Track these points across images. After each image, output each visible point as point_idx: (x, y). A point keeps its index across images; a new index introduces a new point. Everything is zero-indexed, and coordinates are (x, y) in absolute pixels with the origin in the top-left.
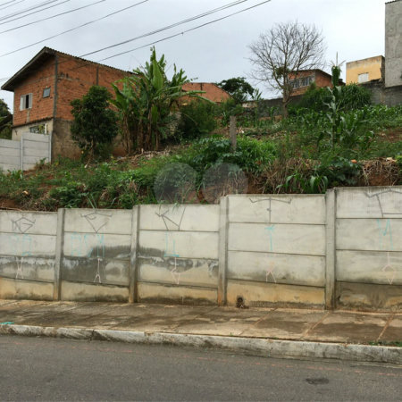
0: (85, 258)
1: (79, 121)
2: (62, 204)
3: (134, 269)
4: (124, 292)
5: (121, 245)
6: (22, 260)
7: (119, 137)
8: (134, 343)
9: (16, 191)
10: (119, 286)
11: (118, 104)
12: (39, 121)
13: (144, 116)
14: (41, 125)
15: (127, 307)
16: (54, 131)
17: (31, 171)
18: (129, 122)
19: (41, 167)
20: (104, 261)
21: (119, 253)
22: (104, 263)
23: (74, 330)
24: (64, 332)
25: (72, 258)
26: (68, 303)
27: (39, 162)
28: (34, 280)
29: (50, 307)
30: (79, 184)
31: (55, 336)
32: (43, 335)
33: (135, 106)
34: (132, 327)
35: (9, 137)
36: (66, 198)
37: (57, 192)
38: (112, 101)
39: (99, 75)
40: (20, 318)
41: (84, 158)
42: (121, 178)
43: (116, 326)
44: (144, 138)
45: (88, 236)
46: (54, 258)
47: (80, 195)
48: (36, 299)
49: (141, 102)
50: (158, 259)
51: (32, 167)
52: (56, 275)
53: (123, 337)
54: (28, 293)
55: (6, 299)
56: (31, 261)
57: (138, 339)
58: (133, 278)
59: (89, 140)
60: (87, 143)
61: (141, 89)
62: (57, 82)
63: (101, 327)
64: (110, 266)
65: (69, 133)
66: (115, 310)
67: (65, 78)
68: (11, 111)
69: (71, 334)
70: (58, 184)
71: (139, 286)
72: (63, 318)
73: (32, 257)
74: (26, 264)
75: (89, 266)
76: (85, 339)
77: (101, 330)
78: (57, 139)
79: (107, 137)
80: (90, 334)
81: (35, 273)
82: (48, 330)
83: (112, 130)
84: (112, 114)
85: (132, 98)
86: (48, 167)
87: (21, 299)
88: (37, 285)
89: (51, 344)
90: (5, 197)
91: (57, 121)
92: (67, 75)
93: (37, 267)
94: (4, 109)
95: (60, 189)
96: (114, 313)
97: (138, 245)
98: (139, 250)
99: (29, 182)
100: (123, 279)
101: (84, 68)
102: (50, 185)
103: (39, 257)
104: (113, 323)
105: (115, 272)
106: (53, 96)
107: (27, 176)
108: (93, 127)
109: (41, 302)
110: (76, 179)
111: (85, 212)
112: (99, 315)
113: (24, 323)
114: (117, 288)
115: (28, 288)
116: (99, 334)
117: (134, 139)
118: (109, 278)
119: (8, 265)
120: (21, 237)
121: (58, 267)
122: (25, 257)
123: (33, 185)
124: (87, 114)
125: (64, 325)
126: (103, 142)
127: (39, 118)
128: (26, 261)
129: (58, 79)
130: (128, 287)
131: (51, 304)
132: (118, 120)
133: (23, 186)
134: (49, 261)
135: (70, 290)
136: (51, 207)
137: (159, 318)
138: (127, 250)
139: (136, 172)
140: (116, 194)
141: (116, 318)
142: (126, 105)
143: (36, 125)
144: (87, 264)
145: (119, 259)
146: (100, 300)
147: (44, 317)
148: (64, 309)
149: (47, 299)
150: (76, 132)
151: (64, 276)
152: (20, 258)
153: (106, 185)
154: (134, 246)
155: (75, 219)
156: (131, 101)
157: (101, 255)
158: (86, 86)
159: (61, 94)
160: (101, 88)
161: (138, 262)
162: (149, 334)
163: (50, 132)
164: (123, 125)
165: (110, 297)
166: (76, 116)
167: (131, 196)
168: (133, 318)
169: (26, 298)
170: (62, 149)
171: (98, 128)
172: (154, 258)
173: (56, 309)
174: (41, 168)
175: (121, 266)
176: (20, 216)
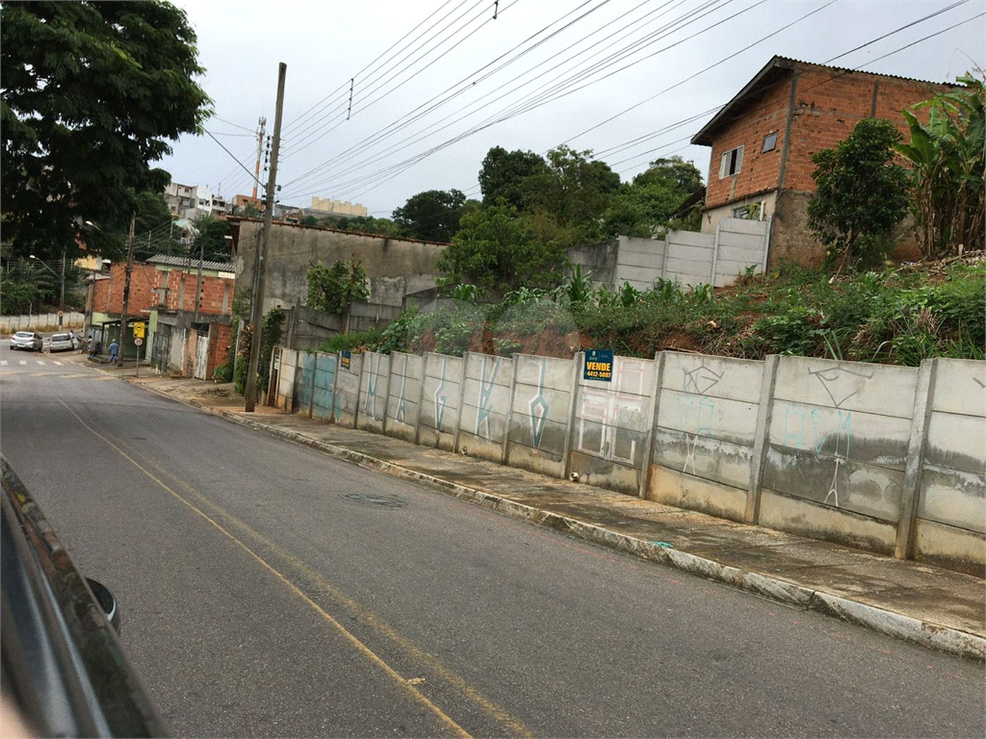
0: (809, 454)
1: (826, 192)
2: (775, 347)
3: (912, 489)
4: (886, 534)
5: (887, 437)
6: (696, 441)
7: (908, 222)
8: (898, 637)
9: (697, 321)
10: (875, 519)
11: (915, 154)
12: (751, 197)
13: (972, 174)
14: (754, 203)
15: (890, 565)
16: (777, 215)
17: (727, 287)
18: (934, 190)
19: (746, 280)
20: (849, 463)
21: (881, 454)
22: (847, 469)
23: (778, 584)
24: (758, 583)
25: (784, 451)
26: (772, 532)
27: (744, 272)
28: (714, 479)
29: (737, 533)
30: (812, 311)
31: (741, 586)
32: (719, 579)
33: (954, 153)
34: (894, 604)
35: (696, 227)
36: (784, 337)
37: (768, 325)
38: (901, 148)
39: (879, 98)
40: (685, 541)
41: (831, 265)
42: (901, 302)
43: (861, 595)
44: (968, 223)
45: (818, 412)
46: (751, 445)
47: (812, 333)
48: (715, 514)
49: (968, 145)
50: (971, 478)
51: (730, 281)
52: (752, 477)
53: (872, 621)
54: (702, 502)
55: (665, 504)
56: (711, 445)
57: (906, 633)
58: (908, 510)
59: (844, 229)
60: (839, 235)
61: (972, 118)
62: (789, 121)
63: (829, 590)
64: (860, 475)
65: (806, 217)
66: (863, 565)
67: (809, 112)
68: (705, 182)
69: (769, 589)
70: (771, 312)
71: (921, 529)
72: (758, 557)
73: (713, 438)
74: (702, 449)
75: (817, 471)
76: (796, 604)
77: (830, 596)
78: (781, 229)
79: (883, 222)
80: (807, 598)
81: (715, 468)
82: (729, 571)
83: (892, 207)
84: (898, 174)
85: (948, 137)
86: (760, 281)
87: (688, 508)
88: (718, 489)
89: (732, 597)
90: (677, 330)
91: (783, 195)
92: (813, 105)
93: (719, 456)
94: (694, 180)
95: (774, 320)
96: (861, 570)
97: (925, 442)
98: (927, 453)
99: (721, 306)
100: (886, 507)
101: (848, 87)
102: (757, 312)
103: (726, 440)
104: (854, 588)
105: (869, 489)
106: (781, 147)
107: (721, 297)
108: (853, 203)
109: (723, 521)
110: (808, 303)
111: (817, 364)
112: (828, 567)
113: (688, 550)
114: (871, 524)
115: (701, 492)
116: (823, 602)
117: (943, 225)
118: (856, 499)
119: (673, 445)
120: (696, 400)
121: (758, 462)
122: (700, 437)
123: (726, 311)
124: (844, 178)
125: (759, 570)
126: (874, 231)
127: (752, 192)
128: (701, 443)
129: (794, 115)
130: (896, 525)
131: (740, 528)
132: (910, 184)
133: (711, 313)
134: (743, 450)
135: (777, 509)
136: (754, 352)
137: (961, 601)
138: (901, 449)
139: (936, 290)
140: (887, 335)
141: (864, 581)
142: (932, 153)
143: (744, 204)
144: (812, 465)
145: (881, 466)
146: (833, 539)
147: (727, 548)
148: (763, 541)
149: (733, 518)
150: (817, 214)
151: (767, 481)
152: (692, 436)
153: (868, 316)
154: (915, 443)
155: (796, 376)
156: (944, 145)
157: (842, 452)
158: (848, 123)
159: (797, 142)
160: (879, 124)
161: (924, 477)
162: (933, 629)
163: (770, 217)
164: (919, 197)
165: (854, 537)
166: (821, 182)
167: (921, 340)
168: (901, 588)
169: (697, 509)
170: (789, 248)
171: (864, 204)
172: (963, 475)
173: (748, 539)
174: (746, 283)
175: (883, 480)
176: (698, 363)
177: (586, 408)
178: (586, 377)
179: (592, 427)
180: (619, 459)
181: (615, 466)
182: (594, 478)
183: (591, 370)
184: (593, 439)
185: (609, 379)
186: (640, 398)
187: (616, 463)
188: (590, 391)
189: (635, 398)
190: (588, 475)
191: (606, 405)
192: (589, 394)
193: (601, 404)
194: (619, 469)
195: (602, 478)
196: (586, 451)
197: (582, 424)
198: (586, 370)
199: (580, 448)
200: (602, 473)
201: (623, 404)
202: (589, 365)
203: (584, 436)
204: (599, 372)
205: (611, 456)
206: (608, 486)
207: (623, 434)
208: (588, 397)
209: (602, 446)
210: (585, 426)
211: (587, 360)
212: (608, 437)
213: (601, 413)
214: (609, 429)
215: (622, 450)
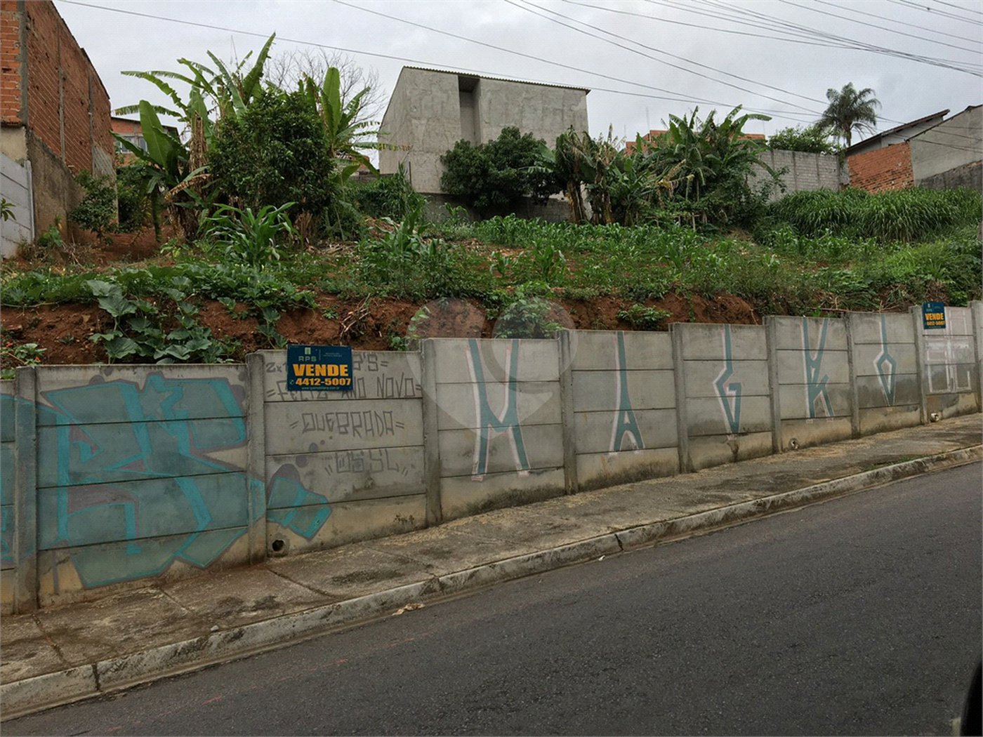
177: (930, 354)
178: (926, 327)
179: (939, 369)
180: (962, 389)
181: (960, 395)
182: (946, 412)
183: (929, 321)
184: (940, 380)
185: (944, 326)
186: (967, 337)
187: (961, 393)
188: (933, 339)
189: (963, 338)
190: (942, 411)
191: (945, 348)
192: (931, 342)
193: (941, 348)
194: (963, 397)
195: (952, 409)
196: (937, 392)
197: (929, 368)
198: (925, 321)
199: (931, 391)
200: (952, 405)
201: (957, 345)
202: (928, 316)
203: (933, 379)
204: (935, 321)
205: (957, 389)
206: (958, 414)
207: (960, 367)
208: (930, 344)
209: (948, 383)
210: (932, 370)
211: (925, 312)
212: (951, 374)
213: (942, 355)
214: (951, 367)
215: (962, 383)
